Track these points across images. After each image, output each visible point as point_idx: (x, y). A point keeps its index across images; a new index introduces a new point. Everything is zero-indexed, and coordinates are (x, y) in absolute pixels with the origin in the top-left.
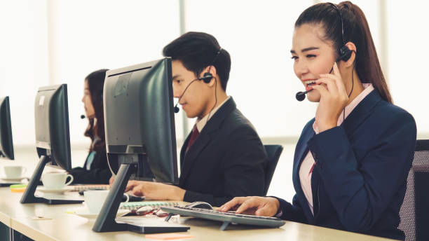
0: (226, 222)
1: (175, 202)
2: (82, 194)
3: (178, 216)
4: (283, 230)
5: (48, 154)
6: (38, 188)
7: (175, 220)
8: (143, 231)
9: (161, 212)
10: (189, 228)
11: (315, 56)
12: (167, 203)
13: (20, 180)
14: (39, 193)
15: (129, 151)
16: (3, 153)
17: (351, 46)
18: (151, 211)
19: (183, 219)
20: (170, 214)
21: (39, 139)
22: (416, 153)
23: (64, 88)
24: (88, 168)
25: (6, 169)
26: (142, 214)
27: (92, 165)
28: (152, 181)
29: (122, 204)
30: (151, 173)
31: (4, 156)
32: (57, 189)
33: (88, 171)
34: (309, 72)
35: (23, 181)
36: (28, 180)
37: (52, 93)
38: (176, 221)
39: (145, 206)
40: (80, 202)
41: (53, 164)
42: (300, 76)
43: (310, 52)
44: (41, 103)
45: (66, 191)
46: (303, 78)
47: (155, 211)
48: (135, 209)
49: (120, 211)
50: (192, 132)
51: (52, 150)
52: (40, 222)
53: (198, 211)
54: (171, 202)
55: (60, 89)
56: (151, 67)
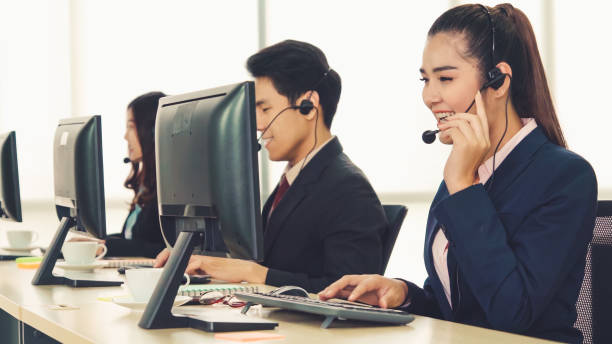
0: (330, 316)
1: (255, 286)
2: (122, 272)
3: (260, 306)
4: (412, 328)
5: (72, 215)
6: (59, 263)
7: (255, 312)
8: (212, 328)
9: (235, 300)
10: (277, 325)
11: (451, 79)
13: (29, 250)
14: (58, 271)
15: (189, 212)
16: (6, 212)
17: (504, 68)
18: (221, 299)
19: (267, 311)
20: (247, 304)
21: (59, 193)
22: (598, 220)
23: (96, 121)
25: (10, 234)
26: (208, 303)
28: (225, 257)
29: (182, 288)
30: (224, 245)
31: (7, 217)
32: (83, 264)
34: (442, 101)
35: (33, 253)
36: (43, 251)
37: (78, 128)
38: (257, 315)
39: (212, 291)
40: (118, 284)
41: (79, 230)
42: (431, 105)
43: (445, 73)
44: (64, 141)
45: (96, 267)
46: (435, 108)
47: (226, 299)
48: (198, 295)
49: (180, 299)
51: (78, 210)
52: (62, 314)
53: (289, 299)
54: (249, 287)
55: (91, 121)
56: (224, 94)
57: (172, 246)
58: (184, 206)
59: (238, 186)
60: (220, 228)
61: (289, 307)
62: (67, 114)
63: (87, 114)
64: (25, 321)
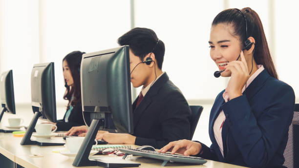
0: (166, 160)
1: (129, 145)
2: (65, 139)
3: (132, 155)
5: (40, 111)
6: (34, 134)
7: (129, 158)
8: (108, 166)
9: (120, 152)
10: (140, 165)
11: (227, 46)
12: (123, 146)
13: (19, 128)
14: (33, 138)
15: (97, 110)
16: (8, 109)
17: (252, 40)
18: (113, 152)
19: (135, 158)
20: (125, 154)
21: (34, 100)
22: (295, 112)
23: (52, 64)
24: (66, 120)
26: (106, 154)
27: (69, 119)
29: (94, 146)
30: (114, 126)
31: (8, 112)
32: (46, 135)
33: (67, 123)
34: (222, 57)
35: (21, 129)
36: (26, 128)
37: (44, 68)
39: (108, 148)
40: (62, 145)
41: (43, 118)
43: (223, 44)
44: (36, 75)
45: (52, 136)
46: (217, 61)
47: (115, 152)
48: (101, 150)
49: (93, 152)
50: (138, 97)
51: (43, 108)
52: (35, 159)
53: (146, 152)
54: (126, 146)
55: (49, 65)
56: (114, 52)
57: (89, 126)
58: (95, 107)
59: (121, 97)
60: (112, 117)
61: (146, 156)
62: (37, 62)
63: (47, 62)
64: (17, 163)
